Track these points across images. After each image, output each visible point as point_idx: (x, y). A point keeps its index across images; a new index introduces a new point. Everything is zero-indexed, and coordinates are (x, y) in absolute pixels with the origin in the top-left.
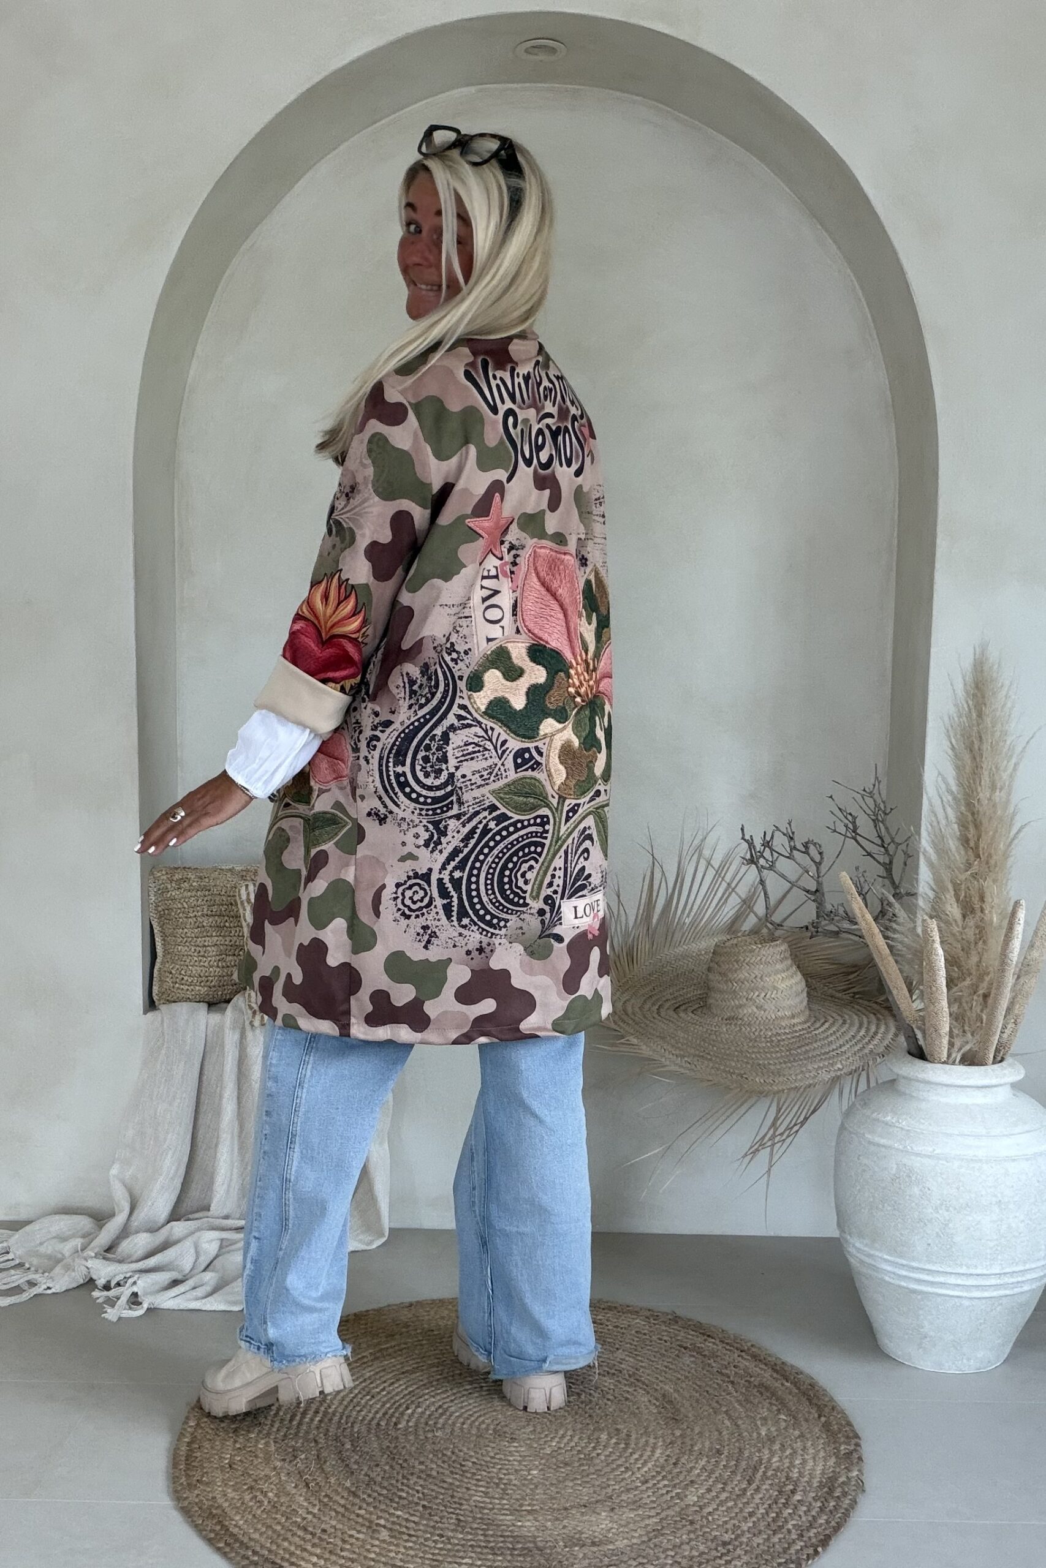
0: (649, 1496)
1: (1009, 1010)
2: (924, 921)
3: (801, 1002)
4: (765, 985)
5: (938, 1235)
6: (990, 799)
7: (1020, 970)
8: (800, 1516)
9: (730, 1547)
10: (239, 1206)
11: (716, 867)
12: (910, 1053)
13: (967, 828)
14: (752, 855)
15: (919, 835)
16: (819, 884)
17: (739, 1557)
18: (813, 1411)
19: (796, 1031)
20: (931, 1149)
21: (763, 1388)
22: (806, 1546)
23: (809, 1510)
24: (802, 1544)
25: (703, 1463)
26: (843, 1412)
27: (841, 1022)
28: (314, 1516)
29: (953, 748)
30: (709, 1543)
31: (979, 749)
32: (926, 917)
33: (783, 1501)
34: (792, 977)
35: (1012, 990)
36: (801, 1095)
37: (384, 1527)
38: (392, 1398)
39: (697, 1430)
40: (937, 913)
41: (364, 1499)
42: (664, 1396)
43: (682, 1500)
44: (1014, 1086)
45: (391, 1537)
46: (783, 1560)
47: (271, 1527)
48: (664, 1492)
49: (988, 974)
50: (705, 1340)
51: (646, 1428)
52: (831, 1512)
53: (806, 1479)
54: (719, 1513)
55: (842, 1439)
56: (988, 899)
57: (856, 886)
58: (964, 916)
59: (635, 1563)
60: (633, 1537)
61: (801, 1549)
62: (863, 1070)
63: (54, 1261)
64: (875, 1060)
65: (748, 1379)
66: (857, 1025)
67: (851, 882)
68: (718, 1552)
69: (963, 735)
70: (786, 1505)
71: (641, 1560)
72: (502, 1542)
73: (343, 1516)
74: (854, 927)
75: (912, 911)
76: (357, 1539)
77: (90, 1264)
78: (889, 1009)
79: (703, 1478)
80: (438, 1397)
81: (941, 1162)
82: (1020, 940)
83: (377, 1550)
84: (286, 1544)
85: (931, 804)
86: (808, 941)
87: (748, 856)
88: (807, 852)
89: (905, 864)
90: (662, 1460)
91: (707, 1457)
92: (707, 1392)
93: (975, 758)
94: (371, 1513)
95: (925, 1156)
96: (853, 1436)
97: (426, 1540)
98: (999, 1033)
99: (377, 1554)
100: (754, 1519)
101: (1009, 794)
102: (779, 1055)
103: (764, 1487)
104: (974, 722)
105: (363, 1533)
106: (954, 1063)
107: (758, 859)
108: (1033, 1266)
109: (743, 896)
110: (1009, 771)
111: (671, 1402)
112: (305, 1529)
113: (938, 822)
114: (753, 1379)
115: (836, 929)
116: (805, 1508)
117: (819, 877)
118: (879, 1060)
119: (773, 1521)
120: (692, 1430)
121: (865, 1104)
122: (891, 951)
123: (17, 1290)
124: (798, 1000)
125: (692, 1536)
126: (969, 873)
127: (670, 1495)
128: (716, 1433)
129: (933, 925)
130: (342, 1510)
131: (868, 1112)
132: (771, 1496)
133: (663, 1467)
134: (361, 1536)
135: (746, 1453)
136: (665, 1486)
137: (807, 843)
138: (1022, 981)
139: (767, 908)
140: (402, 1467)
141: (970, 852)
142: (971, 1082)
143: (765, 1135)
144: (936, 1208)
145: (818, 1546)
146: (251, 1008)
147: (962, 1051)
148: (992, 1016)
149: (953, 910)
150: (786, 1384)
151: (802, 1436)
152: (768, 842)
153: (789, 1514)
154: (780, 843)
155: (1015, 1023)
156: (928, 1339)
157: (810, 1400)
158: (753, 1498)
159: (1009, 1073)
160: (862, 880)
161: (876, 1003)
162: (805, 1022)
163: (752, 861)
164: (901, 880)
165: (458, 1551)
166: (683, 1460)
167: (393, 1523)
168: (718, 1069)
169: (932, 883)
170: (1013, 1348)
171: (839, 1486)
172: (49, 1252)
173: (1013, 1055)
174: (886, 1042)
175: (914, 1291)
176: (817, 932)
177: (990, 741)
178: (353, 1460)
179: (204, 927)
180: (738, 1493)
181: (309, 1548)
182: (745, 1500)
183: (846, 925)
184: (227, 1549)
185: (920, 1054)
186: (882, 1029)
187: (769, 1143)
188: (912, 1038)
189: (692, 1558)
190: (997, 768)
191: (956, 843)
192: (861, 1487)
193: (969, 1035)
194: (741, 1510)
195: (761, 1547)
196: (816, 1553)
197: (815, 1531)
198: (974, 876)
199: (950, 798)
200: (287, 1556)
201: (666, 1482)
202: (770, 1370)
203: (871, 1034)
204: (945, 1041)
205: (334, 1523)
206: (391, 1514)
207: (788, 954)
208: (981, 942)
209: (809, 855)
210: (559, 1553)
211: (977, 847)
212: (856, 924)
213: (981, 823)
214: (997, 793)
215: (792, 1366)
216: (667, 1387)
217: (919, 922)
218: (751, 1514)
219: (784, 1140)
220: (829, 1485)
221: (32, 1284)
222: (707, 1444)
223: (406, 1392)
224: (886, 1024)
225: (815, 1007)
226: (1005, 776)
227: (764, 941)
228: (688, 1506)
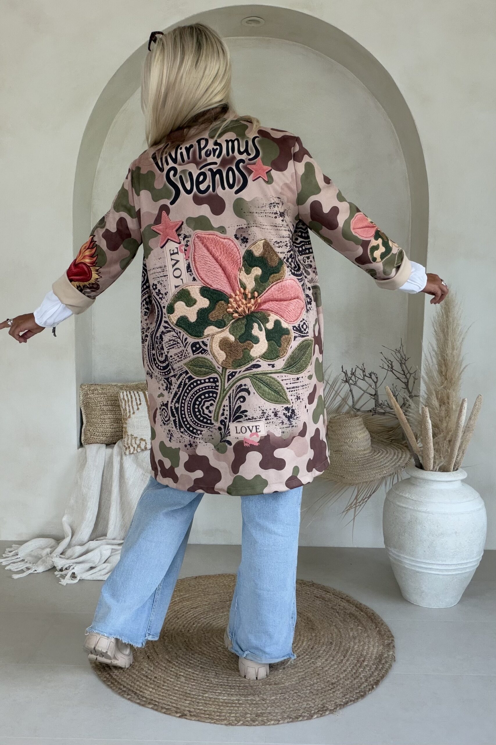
0: (300, 663)
1: (460, 448)
2: (422, 408)
3: (368, 444)
4: (353, 436)
5: (429, 547)
6: (452, 354)
7: (465, 430)
8: (366, 672)
9: (335, 685)
10: (120, 534)
11: (331, 384)
12: (416, 466)
13: (441, 367)
14: (346, 378)
15: (421, 370)
16: (376, 391)
17: (339, 690)
18: (373, 625)
19: (366, 457)
20: (426, 509)
21: (351, 615)
22: (368, 685)
23: (370, 669)
24: (367, 684)
25: (324, 648)
26: (386, 626)
27: (386, 452)
28: (151, 671)
29: (435, 331)
30: (326, 684)
31: (447, 332)
32: (423, 406)
33: (359, 665)
34: (364, 432)
35: (461, 439)
36: (368, 485)
37: (183, 676)
38: (187, 619)
39: (322, 633)
40: (428, 404)
41: (174, 664)
42: (308, 618)
43: (314, 664)
44: (463, 481)
45: (186, 680)
46: (358, 691)
47: (131, 676)
48: (307, 661)
49: (451, 431)
50: (326, 594)
51: (300, 632)
52: (380, 670)
53: (369, 655)
54: (330, 670)
55: (386, 638)
56: (451, 398)
57: (393, 393)
58: (440, 406)
59: (293, 692)
60: (293, 681)
61: (366, 686)
62: (396, 474)
63: (37, 559)
64: (401, 469)
65: (345, 611)
66: (393, 454)
67: (390, 391)
68: (329, 687)
69: (440, 326)
70: (360, 667)
71: (295, 691)
72: (235, 683)
73: (165, 671)
74: (392, 410)
75: (417, 403)
76: (170, 681)
77: (53, 560)
78: (408, 447)
79: (324, 655)
80: (208, 619)
81: (430, 515)
82: (465, 416)
83: (179, 686)
84: (138, 683)
85: (426, 356)
86: (371, 417)
87: (345, 379)
88: (371, 377)
89: (414, 383)
90: (306, 647)
91: (326, 645)
92: (327, 616)
93: (445, 336)
94: (177, 670)
95: (423, 512)
96: (391, 637)
97: (201, 682)
98: (455, 457)
99: (179, 688)
100: (346, 673)
101: (460, 351)
102: (358, 467)
103: (351, 659)
104: (445, 320)
105: (174, 679)
106: (436, 471)
107: (349, 380)
108: (471, 561)
109: (343, 397)
110: (460, 341)
111: (311, 621)
112: (147, 677)
113: (429, 364)
114: (347, 611)
115: (383, 411)
116: (368, 668)
117: (376, 388)
118: (403, 469)
119: (355, 674)
120: (320, 633)
121: (396, 489)
122: (408, 421)
123: (22, 571)
124: (366, 443)
125: (318, 680)
126: (442, 386)
127: (309, 662)
128: (330, 635)
129: (427, 410)
130: (164, 669)
131: (397, 492)
132: (353, 663)
133: (307, 650)
134: (172, 680)
135: (343, 644)
136: (307, 658)
137: (371, 373)
138: (465, 434)
139: (353, 402)
140: (191, 650)
141: (443, 377)
142: (443, 479)
143: (353, 502)
144: (428, 535)
145: (374, 685)
146: (125, 446)
147: (439, 466)
148: (452, 450)
149: (435, 402)
150: (362, 613)
151: (368, 636)
152: (354, 373)
153: (362, 671)
154: (359, 373)
155: (463, 453)
156: (424, 593)
157: (372, 620)
158: (346, 664)
159: (460, 475)
160: (395, 389)
161: (402, 444)
162: (370, 453)
163: (346, 381)
164: (412, 389)
165: (215, 687)
166: (316, 647)
167: (187, 674)
168: (331, 473)
169: (426, 391)
170: (461, 598)
171: (384, 658)
172: (36, 554)
173: (461, 467)
174: (406, 462)
175: (418, 572)
176: (375, 413)
177: (452, 328)
178: (169, 647)
179: (104, 410)
180: (340, 661)
181: (148, 684)
182: (342, 665)
183: (388, 409)
184: (112, 685)
185: (421, 467)
186: (404, 456)
187: (354, 506)
188: (417, 460)
189: (318, 690)
190: (455, 341)
191: (437, 373)
192: (394, 659)
193: (442, 458)
194: (340, 669)
195: (349, 685)
196: (373, 688)
197: (372, 678)
198: (445, 388)
199: (434, 353)
200: (139, 688)
201: (308, 657)
202: (355, 607)
203: (399, 458)
204: (432, 461)
205: (160, 674)
206: (186, 671)
207: (362, 423)
208: (448, 417)
209: (371, 378)
210: (259, 688)
211: (446, 375)
212: (392, 409)
213: (448, 364)
214: (455, 351)
215: (365, 606)
216: (309, 614)
217: (420, 409)
218: (345, 671)
219: (361, 505)
220: (380, 658)
221: (28, 569)
222: (326, 640)
223: (193, 617)
224: (406, 453)
225: (374, 446)
226: (458, 343)
227: (352, 417)
228: (317, 667)
